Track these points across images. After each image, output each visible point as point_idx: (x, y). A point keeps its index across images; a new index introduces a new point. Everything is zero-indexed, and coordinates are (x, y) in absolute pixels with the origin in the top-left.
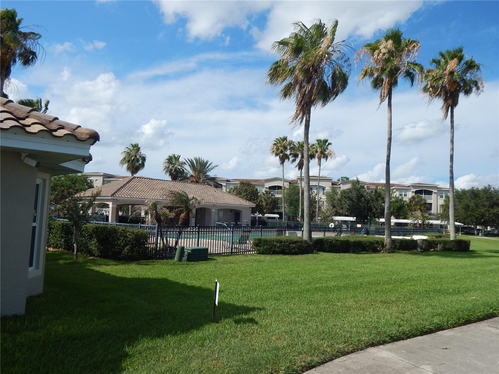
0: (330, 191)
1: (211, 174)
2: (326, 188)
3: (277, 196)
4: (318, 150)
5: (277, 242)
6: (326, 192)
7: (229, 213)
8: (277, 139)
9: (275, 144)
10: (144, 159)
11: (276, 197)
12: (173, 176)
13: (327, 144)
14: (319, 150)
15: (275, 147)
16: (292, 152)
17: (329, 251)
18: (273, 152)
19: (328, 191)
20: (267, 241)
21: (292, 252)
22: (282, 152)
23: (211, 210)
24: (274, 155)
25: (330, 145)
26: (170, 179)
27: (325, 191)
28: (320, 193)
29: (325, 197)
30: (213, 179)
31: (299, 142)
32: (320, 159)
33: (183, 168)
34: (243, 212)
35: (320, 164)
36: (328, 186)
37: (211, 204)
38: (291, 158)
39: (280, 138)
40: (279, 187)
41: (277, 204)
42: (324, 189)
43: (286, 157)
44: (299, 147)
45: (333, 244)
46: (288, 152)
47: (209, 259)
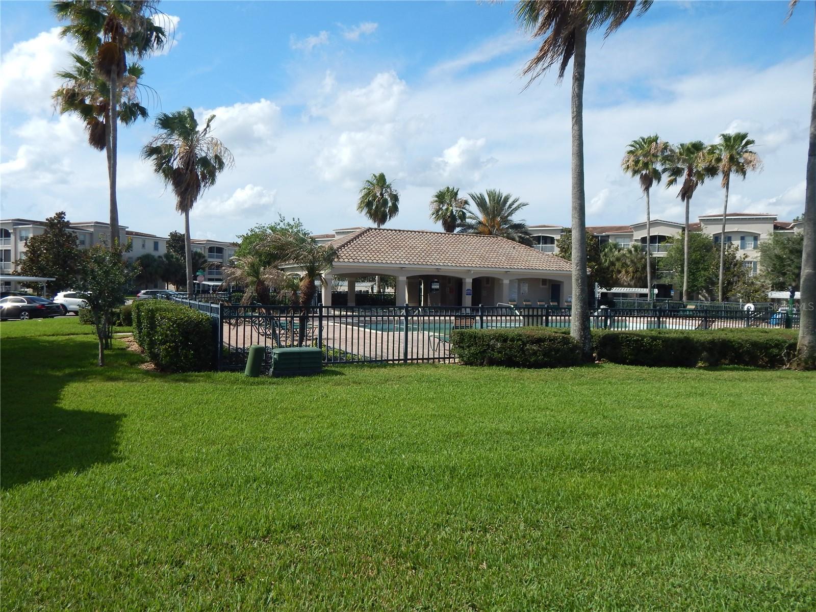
0: (770, 242)
1: (516, 218)
2: (762, 236)
3: (656, 254)
4: (722, 157)
5: (497, 340)
6: (761, 245)
7: (541, 286)
8: (635, 142)
9: (631, 152)
10: (395, 198)
11: (654, 256)
12: (447, 226)
13: (744, 142)
14: (725, 156)
15: (632, 158)
16: (668, 166)
17: (632, 363)
18: (628, 167)
19: (766, 241)
20: (475, 337)
21: (530, 362)
22: (646, 165)
23: (502, 280)
24: (630, 173)
25: (751, 145)
26: (442, 230)
27: (759, 242)
28: (749, 247)
29: (759, 254)
30: (519, 227)
31: (682, 145)
32: (727, 175)
33: (464, 210)
34: (565, 283)
35: (726, 185)
36: (765, 233)
37: (501, 270)
38: (665, 177)
39: (641, 140)
40: (662, 239)
41: (658, 269)
42: (756, 237)
43: (657, 175)
44: (680, 153)
45: (643, 346)
46: (659, 167)
47: (326, 373)
